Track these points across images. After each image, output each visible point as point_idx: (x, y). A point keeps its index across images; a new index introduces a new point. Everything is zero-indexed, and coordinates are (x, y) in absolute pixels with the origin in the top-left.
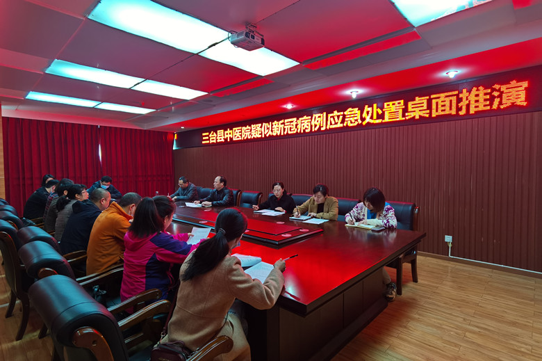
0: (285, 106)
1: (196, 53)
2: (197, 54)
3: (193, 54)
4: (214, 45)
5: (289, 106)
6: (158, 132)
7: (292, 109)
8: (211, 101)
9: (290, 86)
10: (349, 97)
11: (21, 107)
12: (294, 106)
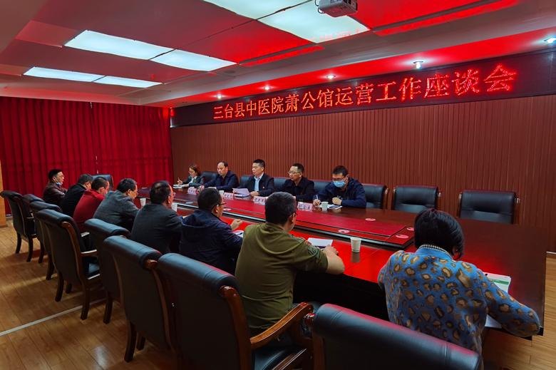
0: (325, 77)
2: (256, 20)
4: (284, 9)
5: (330, 77)
6: (153, 107)
7: (333, 79)
8: (233, 72)
11: (13, 85)
12: (337, 77)
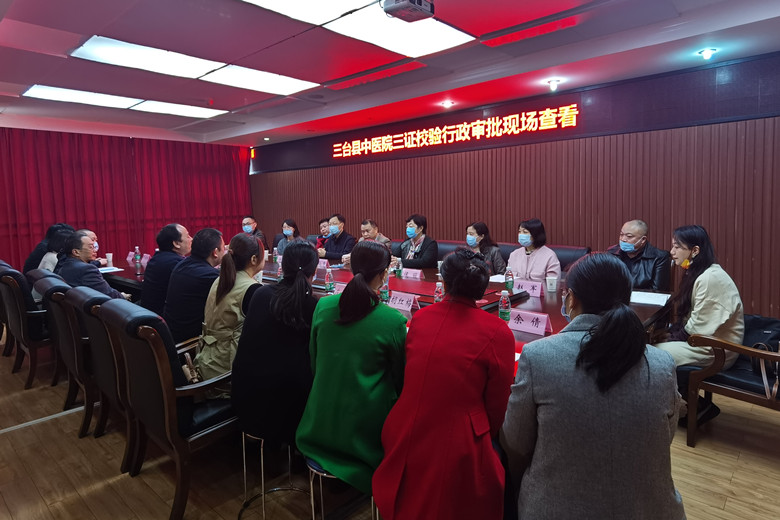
0: (440, 104)
1: (318, 24)
3: (315, 26)
4: (351, 12)
5: (447, 104)
7: (453, 107)
9: (452, 72)
10: (547, 89)
12: (456, 104)
